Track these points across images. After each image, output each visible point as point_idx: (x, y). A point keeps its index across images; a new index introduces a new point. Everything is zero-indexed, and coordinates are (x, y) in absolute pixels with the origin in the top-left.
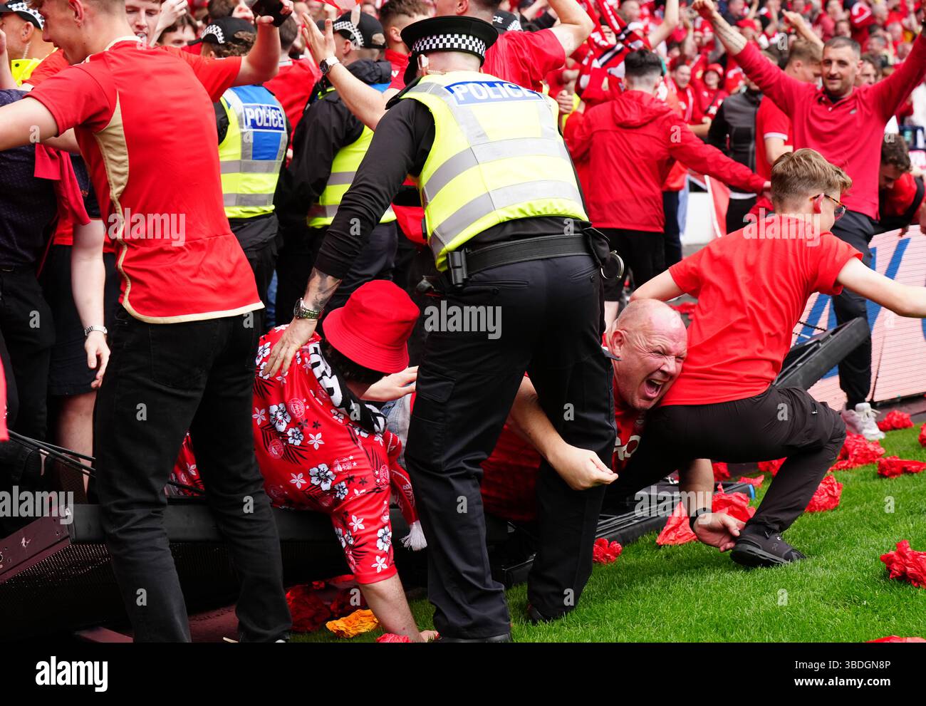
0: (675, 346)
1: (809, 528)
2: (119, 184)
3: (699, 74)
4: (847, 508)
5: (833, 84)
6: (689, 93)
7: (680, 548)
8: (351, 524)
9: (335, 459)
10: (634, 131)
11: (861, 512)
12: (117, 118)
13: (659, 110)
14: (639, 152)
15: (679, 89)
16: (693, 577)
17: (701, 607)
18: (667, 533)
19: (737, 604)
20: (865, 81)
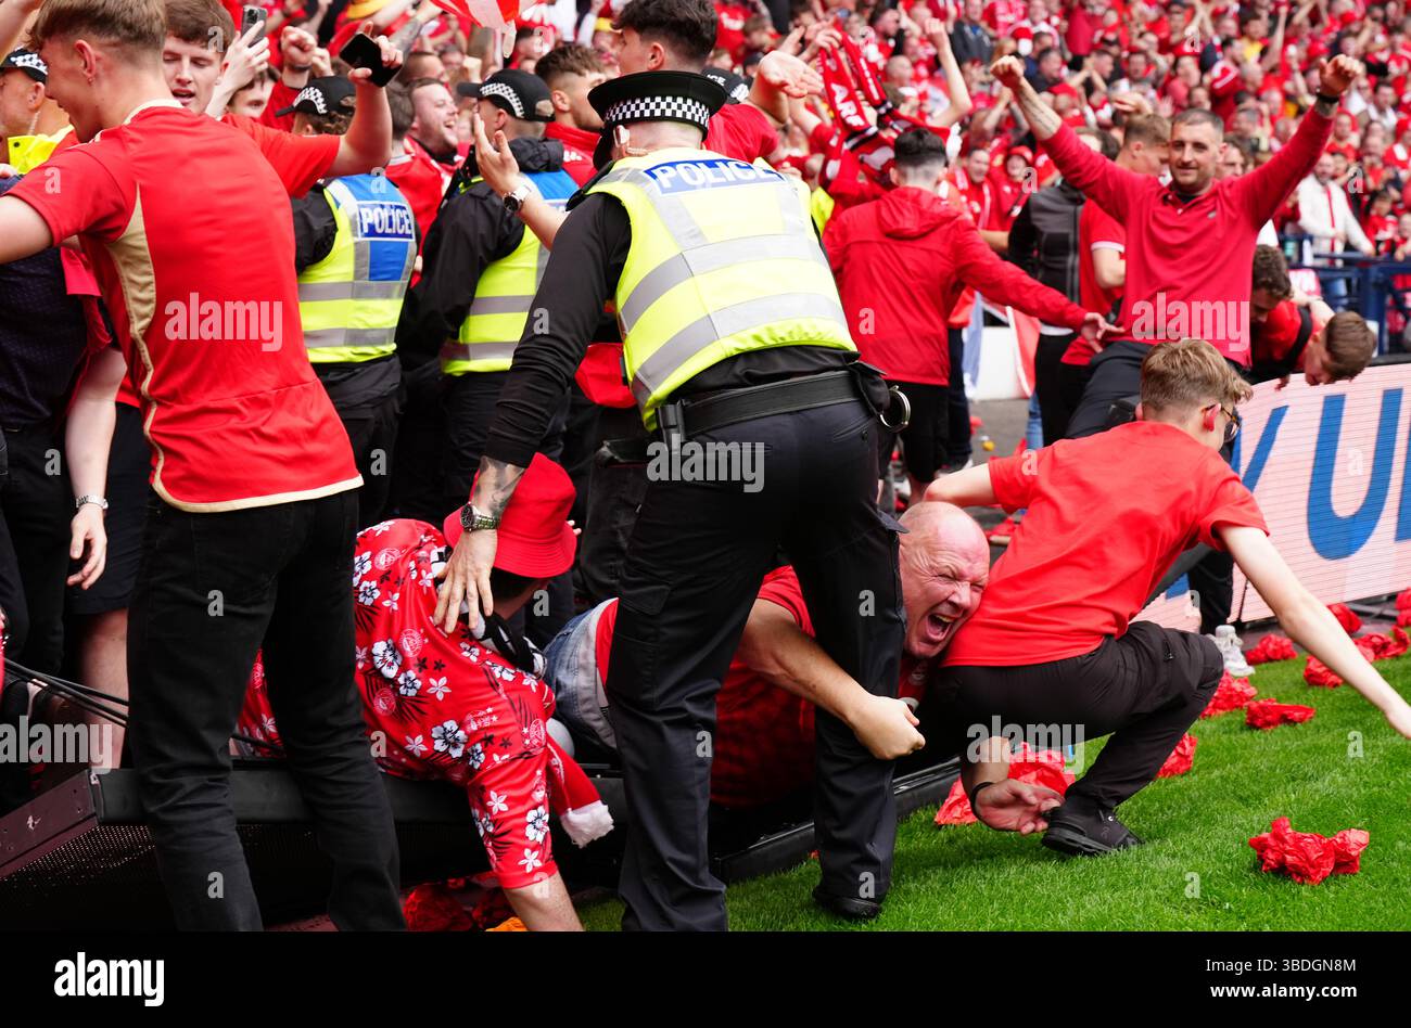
0: (971, 568)
1: (1150, 800)
2: (143, 317)
3: (998, 161)
4: (1202, 772)
5: (1186, 175)
6: (986, 190)
7: (969, 830)
8: (489, 803)
9: (466, 714)
10: (908, 243)
11: (1222, 777)
12: (137, 223)
13: (943, 215)
14: (914, 272)
15: (971, 183)
16: (986, 871)
17: (997, 913)
18: (950, 808)
19: (1047, 907)
20: (1228, 172)
